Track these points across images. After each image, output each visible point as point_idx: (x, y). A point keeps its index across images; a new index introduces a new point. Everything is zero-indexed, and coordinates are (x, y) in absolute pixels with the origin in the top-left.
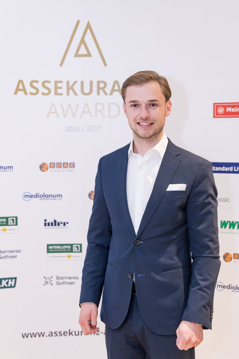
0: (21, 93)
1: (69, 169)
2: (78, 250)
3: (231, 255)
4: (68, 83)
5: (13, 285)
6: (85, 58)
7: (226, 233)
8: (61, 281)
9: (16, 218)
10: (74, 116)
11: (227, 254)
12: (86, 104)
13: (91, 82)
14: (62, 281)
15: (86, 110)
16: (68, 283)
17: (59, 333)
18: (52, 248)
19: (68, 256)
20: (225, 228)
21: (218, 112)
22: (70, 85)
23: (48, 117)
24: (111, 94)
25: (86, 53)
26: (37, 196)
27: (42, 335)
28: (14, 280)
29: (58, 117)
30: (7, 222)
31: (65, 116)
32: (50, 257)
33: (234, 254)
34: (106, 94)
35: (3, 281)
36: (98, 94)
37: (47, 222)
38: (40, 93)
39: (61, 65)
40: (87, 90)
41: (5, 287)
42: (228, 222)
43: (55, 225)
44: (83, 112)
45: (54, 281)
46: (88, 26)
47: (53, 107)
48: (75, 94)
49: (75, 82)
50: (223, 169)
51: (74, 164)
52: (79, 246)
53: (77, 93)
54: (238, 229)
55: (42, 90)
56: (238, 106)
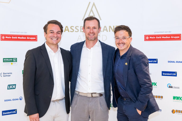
21: (146, 38)
39: (83, 20)
54: (155, 85)
55: (75, 30)
56: (154, 36)
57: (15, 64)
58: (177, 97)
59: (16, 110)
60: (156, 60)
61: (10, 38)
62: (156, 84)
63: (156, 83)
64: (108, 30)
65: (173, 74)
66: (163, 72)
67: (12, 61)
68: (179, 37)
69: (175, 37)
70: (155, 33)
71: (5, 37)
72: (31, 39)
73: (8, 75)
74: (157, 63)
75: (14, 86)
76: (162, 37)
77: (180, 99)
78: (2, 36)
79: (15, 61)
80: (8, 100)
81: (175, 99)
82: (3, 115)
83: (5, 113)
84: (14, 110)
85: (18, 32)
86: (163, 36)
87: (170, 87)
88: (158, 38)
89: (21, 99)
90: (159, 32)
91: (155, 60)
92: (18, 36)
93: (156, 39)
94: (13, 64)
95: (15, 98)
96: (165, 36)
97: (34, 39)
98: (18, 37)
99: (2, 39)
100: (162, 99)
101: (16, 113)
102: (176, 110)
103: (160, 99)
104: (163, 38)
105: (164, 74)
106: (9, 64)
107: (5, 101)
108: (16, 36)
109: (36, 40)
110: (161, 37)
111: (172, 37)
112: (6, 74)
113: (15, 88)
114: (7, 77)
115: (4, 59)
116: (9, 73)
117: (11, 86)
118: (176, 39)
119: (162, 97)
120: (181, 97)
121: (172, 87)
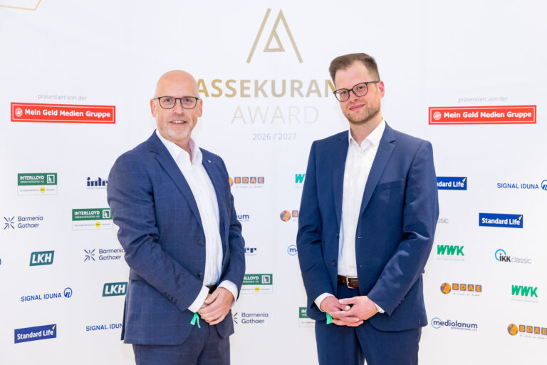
1: (257, 184)
2: (268, 281)
3: (449, 285)
4: (256, 82)
6: (276, 53)
7: (444, 259)
8: (246, 318)
10: (264, 122)
11: (445, 284)
12: (278, 108)
13: (284, 82)
14: (249, 318)
15: (278, 114)
16: (255, 322)
19: (256, 289)
20: (443, 253)
21: (434, 117)
22: (259, 86)
23: (232, 122)
24: (308, 95)
25: (278, 47)
29: (245, 122)
31: (253, 122)
33: (453, 284)
34: (301, 95)
36: (292, 95)
38: (223, 95)
39: (249, 61)
40: (279, 91)
42: (446, 246)
44: (275, 117)
45: (239, 318)
46: (281, 16)
47: (239, 112)
48: (265, 95)
49: (265, 82)
50: (441, 184)
51: (263, 178)
52: (269, 276)
53: (267, 94)
54: (458, 254)
55: (226, 91)
56: (458, 112)
57: (52, 190)
58: (522, 287)
59: (53, 325)
60: (464, 181)
61: (38, 112)
62: (463, 250)
63: (462, 247)
64: (322, 91)
65: (512, 222)
66: (482, 216)
67: (43, 182)
68: (529, 115)
69: (520, 115)
70: (460, 100)
71: (24, 111)
72: (97, 119)
73: (31, 222)
74: (465, 188)
76: (481, 113)
78: (15, 107)
79: (52, 181)
80: (33, 298)
81: (517, 294)
82: (17, 341)
83: (23, 335)
84: (49, 327)
85: (60, 97)
86: (483, 111)
87: (502, 259)
88: (470, 115)
89: (67, 295)
90: (471, 100)
91: (460, 179)
92: (59, 108)
93: (462, 120)
94: (46, 192)
95: (51, 292)
96: (489, 110)
97: (106, 118)
98: (61, 112)
99: (15, 117)
100: (478, 293)
101: (54, 336)
102: (520, 326)
103: (475, 292)
104: (483, 117)
105: (485, 220)
106: (35, 190)
107: (24, 299)
108: (55, 109)
109: (111, 120)
110: (477, 113)
111: (510, 115)
112: (25, 219)
113: (51, 263)
114: (30, 228)
115: (19, 175)
116: (33, 219)
117: (39, 255)
118: (522, 119)
119: (479, 288)
120: (536, 289)
121: (508, 259)
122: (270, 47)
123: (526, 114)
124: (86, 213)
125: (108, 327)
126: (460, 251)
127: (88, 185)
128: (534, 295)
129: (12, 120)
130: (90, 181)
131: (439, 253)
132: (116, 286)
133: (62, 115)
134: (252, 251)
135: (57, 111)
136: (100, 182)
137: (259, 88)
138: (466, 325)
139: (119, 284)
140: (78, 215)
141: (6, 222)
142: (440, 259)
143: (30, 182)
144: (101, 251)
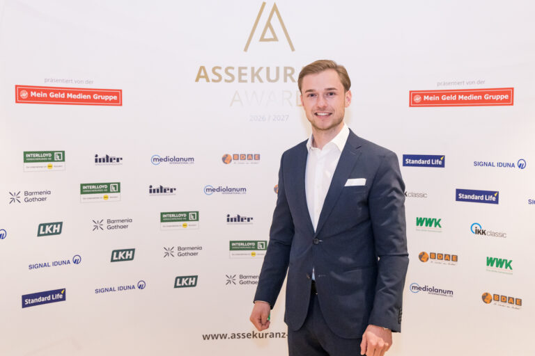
0: (202, 80)
1: (253, 161)
2: (262, 247)
3: (427, 255)
4: (253, 69)
5: (193, 284)
6: (271, 42)
7: (423, 230)
8: (244, 280)
9: (197, 212)
11: (424, 253)
12: (272, 92)
13: (278, 69)
14: (246, 280)
16: (251, 283)
17: (242, 334)
18: (234, 246)
19: (253, 254)
20: (421, 225)
21: (415, 100)
22: (256, 71)
23: (231, 105)
25: (272, 37)
26: (219, 190)
27: (224, 336)
28: (194, 279)
29: (242, 105)
30: (187, 217)
32: (233, 255)
33: (431, 253)
34: (293, 81)
35: (183, 279)
36: (285, 81)
37: (230, 217)
38: (223, 80)
39: (246, 50)
40: (273, 77)
41: (185, 286)
42: (424, 219)
43: (239, 221)
44: (269, 100)
45: (237, 280)
46: (275, 8)
47: (237, 95)
48: (261, 81)
49: (261, 68)
50: (420, 162)
51: (259, 155)
52: (263, 243)
53: (263, 80)
54: (435, 226)
55: (225, 76)
56: (436, 95)
57: (60, 166)
58: (497, 259)
59: (62, 290)
60: (442, 159)
61: (45, 95)
62: (440, 223)
63: (440, 220)
65: (487, 198)
66: (458, 191)
67: (50, 159)
68: (506, 97)
69: (497, 97)
70: (439, 84)
71: (29, 94)
72: (104, 101)
73: (38, 196)
74: (443, 166)
75: (57, 227)
76: (459, 96)
77: (508, 265)
78: (20, 90)
79: (60, 158)
80: (41, 265)
81: (492, 265)
82: (24, 306)
83: (29, 300)
84: (59, 291)
85: (67, 81)
86: (461, 94)
87: (478, 232)
88: (448, 98)
89: (76, 262)
90: (449, 84)
91: (438, 157)
92: (66, 91)
93: (440, 103)
94: (54, 168)
95: (60, 260)
96: (466, 93)
97: (113, 101)
98: (68, 94)
99: (20, 98)
100: (454, 263)
101: (64, 299)
102: (494, 295)
103: (451, 262)
104: (461, 99)
105: (461, 196)
106: (42, 167)
107: (31, 267)
108: (62, 92)
109: (118, 102)
110: (455, 96)
111: (487, 97)
112: (32, 194)
113: (60, 233)
114: (37, 202)
115: (25, 153)
116: (40, 193)
117: (47, 226)
118: (499, 101)
119: (455, 258)
120: (511, 261)
121: (484, 232)
122: (265, 37)
123: (504, 97)
124: (94, 187)
125: (116, 289)
126: (437, 224)
127: (96, 161)
128: (508, 267)
129: (17, 102)
130: (98, 158)
131: (418, 225)
132: (124, 252)
133: (70, 98)
134: (249, 220)
135: (64, 94)
136: (108, 159)
137: (255, 74)
138: (443, 291)
139: (126, 250)
140: (86, 189)
141: (12, 197)
142: (419, 230)
143: (37, 159)
144: (109, 221)
